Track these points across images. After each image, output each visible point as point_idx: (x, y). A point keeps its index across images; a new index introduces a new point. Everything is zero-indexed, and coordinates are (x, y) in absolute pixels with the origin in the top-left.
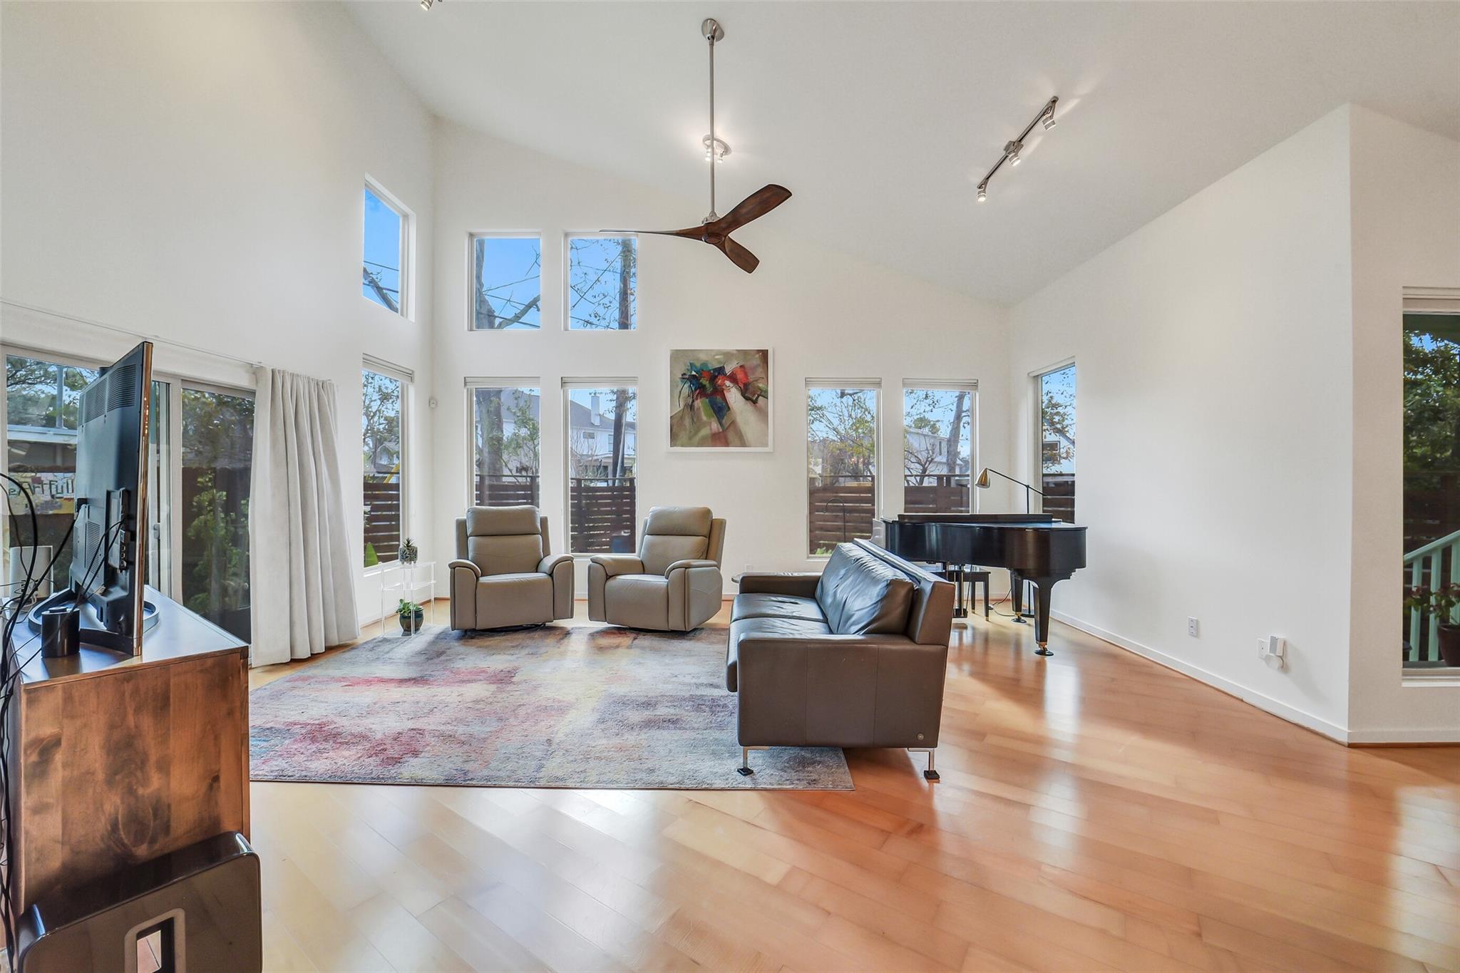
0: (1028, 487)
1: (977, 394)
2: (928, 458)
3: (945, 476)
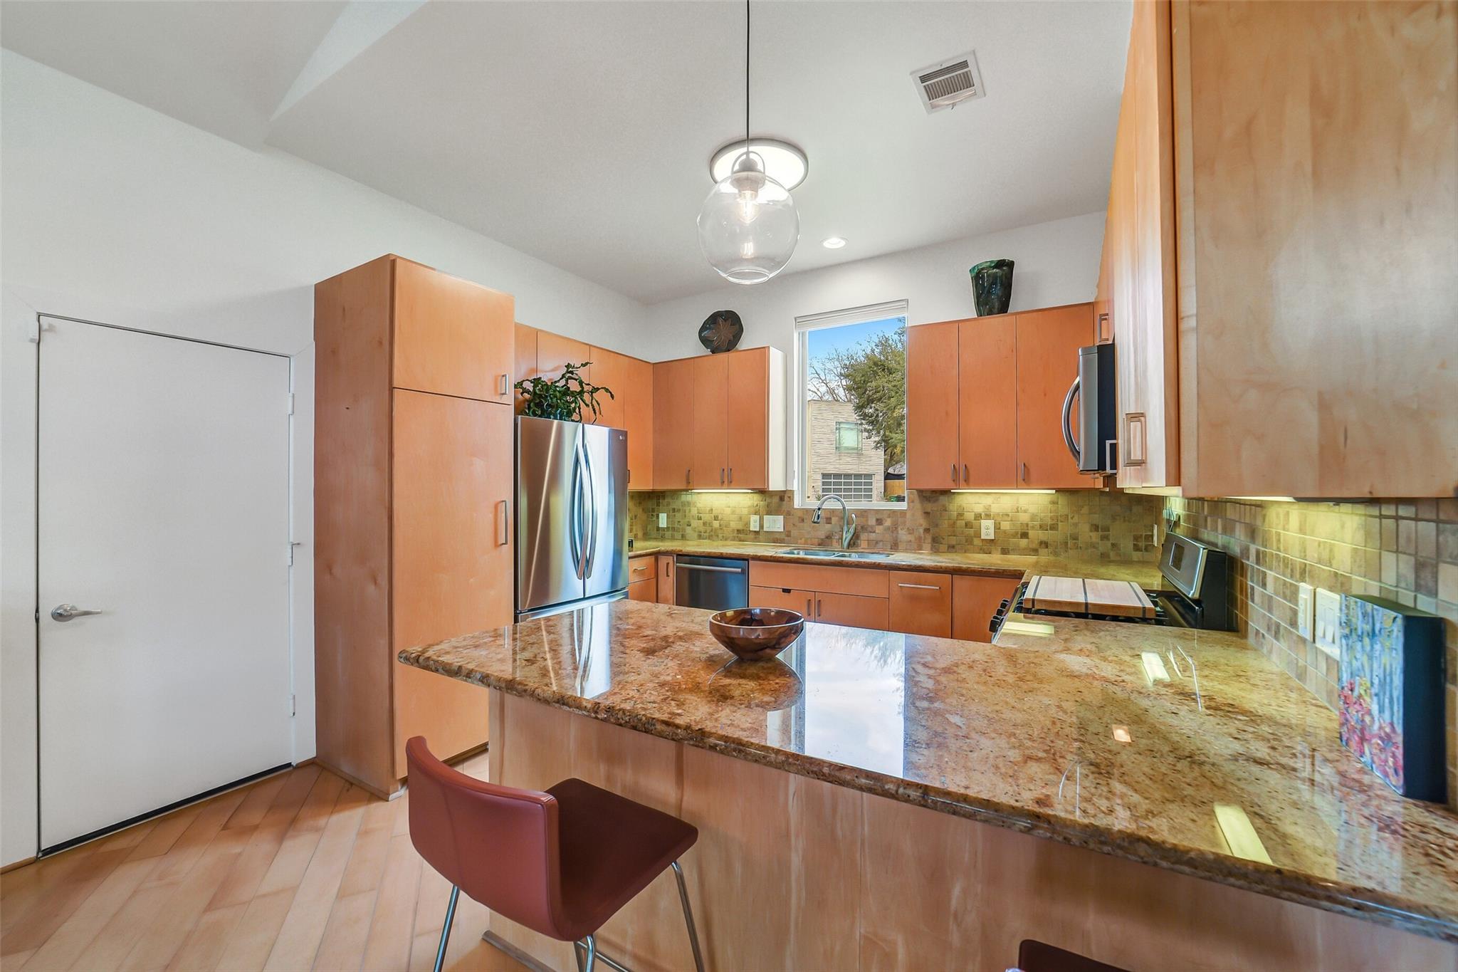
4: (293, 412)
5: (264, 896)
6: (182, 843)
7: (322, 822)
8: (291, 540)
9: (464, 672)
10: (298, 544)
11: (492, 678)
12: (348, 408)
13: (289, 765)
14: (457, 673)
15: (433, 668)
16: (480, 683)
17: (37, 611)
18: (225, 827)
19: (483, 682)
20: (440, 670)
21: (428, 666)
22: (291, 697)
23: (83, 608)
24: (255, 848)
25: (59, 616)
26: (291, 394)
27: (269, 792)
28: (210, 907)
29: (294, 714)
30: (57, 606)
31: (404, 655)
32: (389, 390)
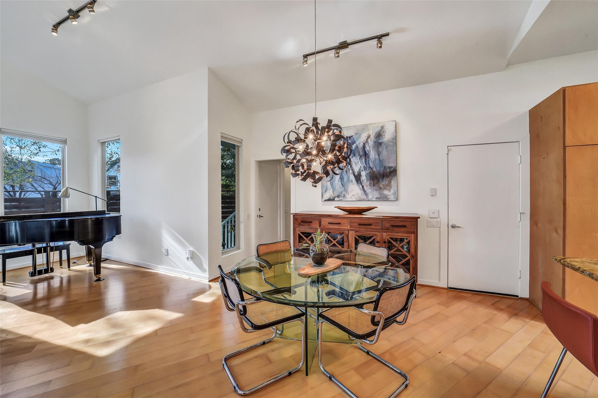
0: (96, 197)
1: (66, 147)
2: (58, 181)
3: (51, 191)
4: (521, 163)
5: (502, 330)
6: (480, 302)
7: (527, 320)
8: (520, 211)
9: (581, 270)
10: (523, 213)
11: (595, 275)
12: (544, 158)
13: (517, 296)
14: (577, 270)
15: (567, 266)
16: (588, 276)
17: (448, 224)
18: (493, 304)
19: (590, 276)
20: (570, 267)
21: (564, 264)
22: (519, 271)
23: (457, 225)
24: (502, 316)
25: (453, 227)
26: (520, 156)
27: (509, 302)
28: (485, 322)
29: (520, 278)
30: (452, 224)
31: (555, 258)
32: (563, 148)
